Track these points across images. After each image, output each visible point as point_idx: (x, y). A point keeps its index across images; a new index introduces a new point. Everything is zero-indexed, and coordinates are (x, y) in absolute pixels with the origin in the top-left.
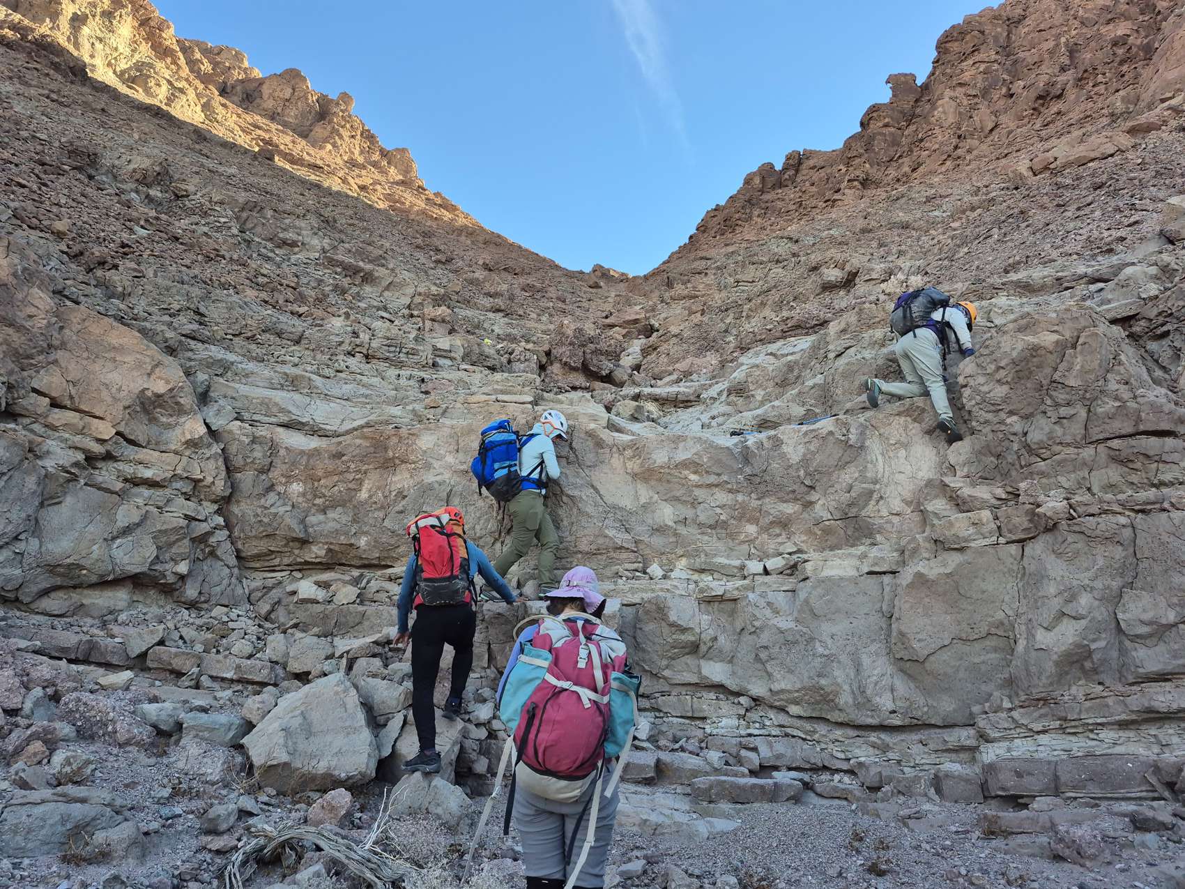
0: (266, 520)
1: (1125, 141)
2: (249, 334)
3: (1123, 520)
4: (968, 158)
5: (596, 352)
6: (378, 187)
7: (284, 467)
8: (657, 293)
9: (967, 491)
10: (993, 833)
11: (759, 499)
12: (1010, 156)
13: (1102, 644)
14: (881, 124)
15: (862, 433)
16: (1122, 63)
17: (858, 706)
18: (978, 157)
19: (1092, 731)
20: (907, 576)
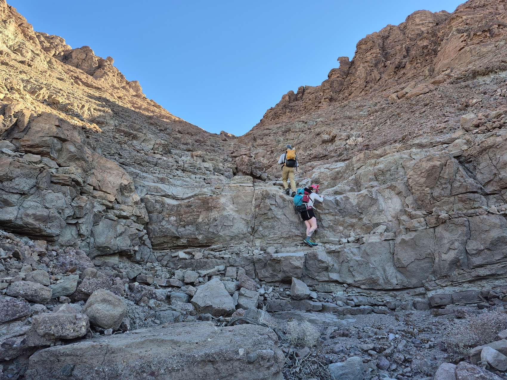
0: (164, 230)
1: (432, 87)
2: (139, 162)
3: (465, 219)
4: (370, 90)
5: (256, 168)
6: (126, 97)
7: (168, 211)
8: (250, 143)
9: (414, 213)
10: (436, 315)
11: (343, 218)
12: (386, 90)
13: (462, 257)
14: (336, 76)
15: (376, 195)
16: (426, 56)
17: (386, 283)
18: (375, 90)
19: (461, 285)
20: (399, 239)
